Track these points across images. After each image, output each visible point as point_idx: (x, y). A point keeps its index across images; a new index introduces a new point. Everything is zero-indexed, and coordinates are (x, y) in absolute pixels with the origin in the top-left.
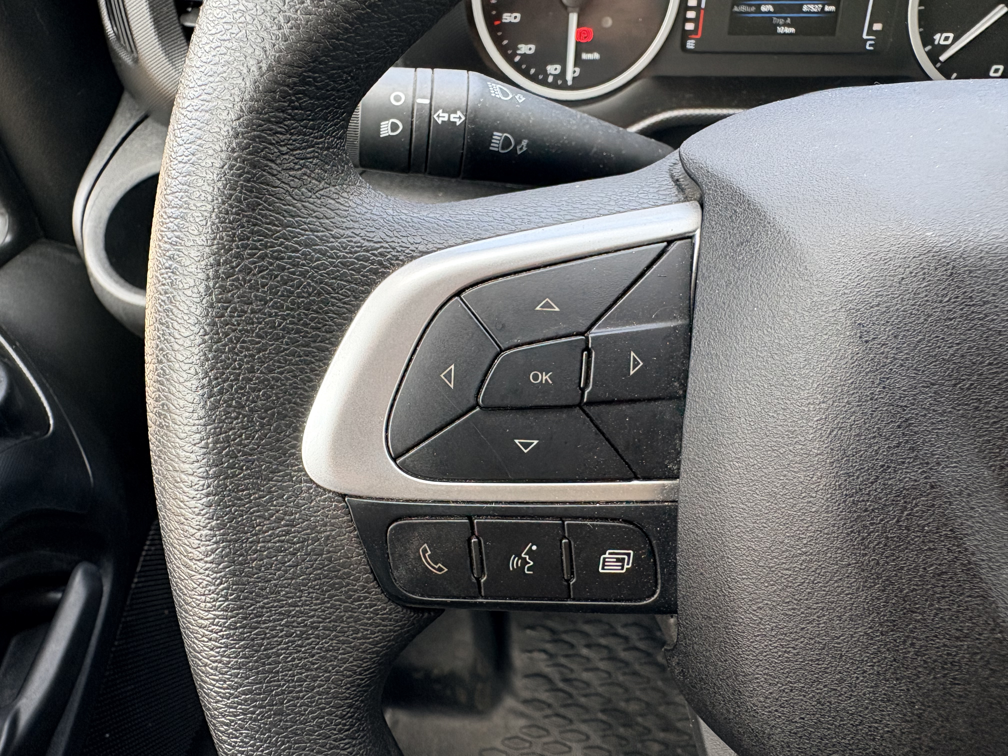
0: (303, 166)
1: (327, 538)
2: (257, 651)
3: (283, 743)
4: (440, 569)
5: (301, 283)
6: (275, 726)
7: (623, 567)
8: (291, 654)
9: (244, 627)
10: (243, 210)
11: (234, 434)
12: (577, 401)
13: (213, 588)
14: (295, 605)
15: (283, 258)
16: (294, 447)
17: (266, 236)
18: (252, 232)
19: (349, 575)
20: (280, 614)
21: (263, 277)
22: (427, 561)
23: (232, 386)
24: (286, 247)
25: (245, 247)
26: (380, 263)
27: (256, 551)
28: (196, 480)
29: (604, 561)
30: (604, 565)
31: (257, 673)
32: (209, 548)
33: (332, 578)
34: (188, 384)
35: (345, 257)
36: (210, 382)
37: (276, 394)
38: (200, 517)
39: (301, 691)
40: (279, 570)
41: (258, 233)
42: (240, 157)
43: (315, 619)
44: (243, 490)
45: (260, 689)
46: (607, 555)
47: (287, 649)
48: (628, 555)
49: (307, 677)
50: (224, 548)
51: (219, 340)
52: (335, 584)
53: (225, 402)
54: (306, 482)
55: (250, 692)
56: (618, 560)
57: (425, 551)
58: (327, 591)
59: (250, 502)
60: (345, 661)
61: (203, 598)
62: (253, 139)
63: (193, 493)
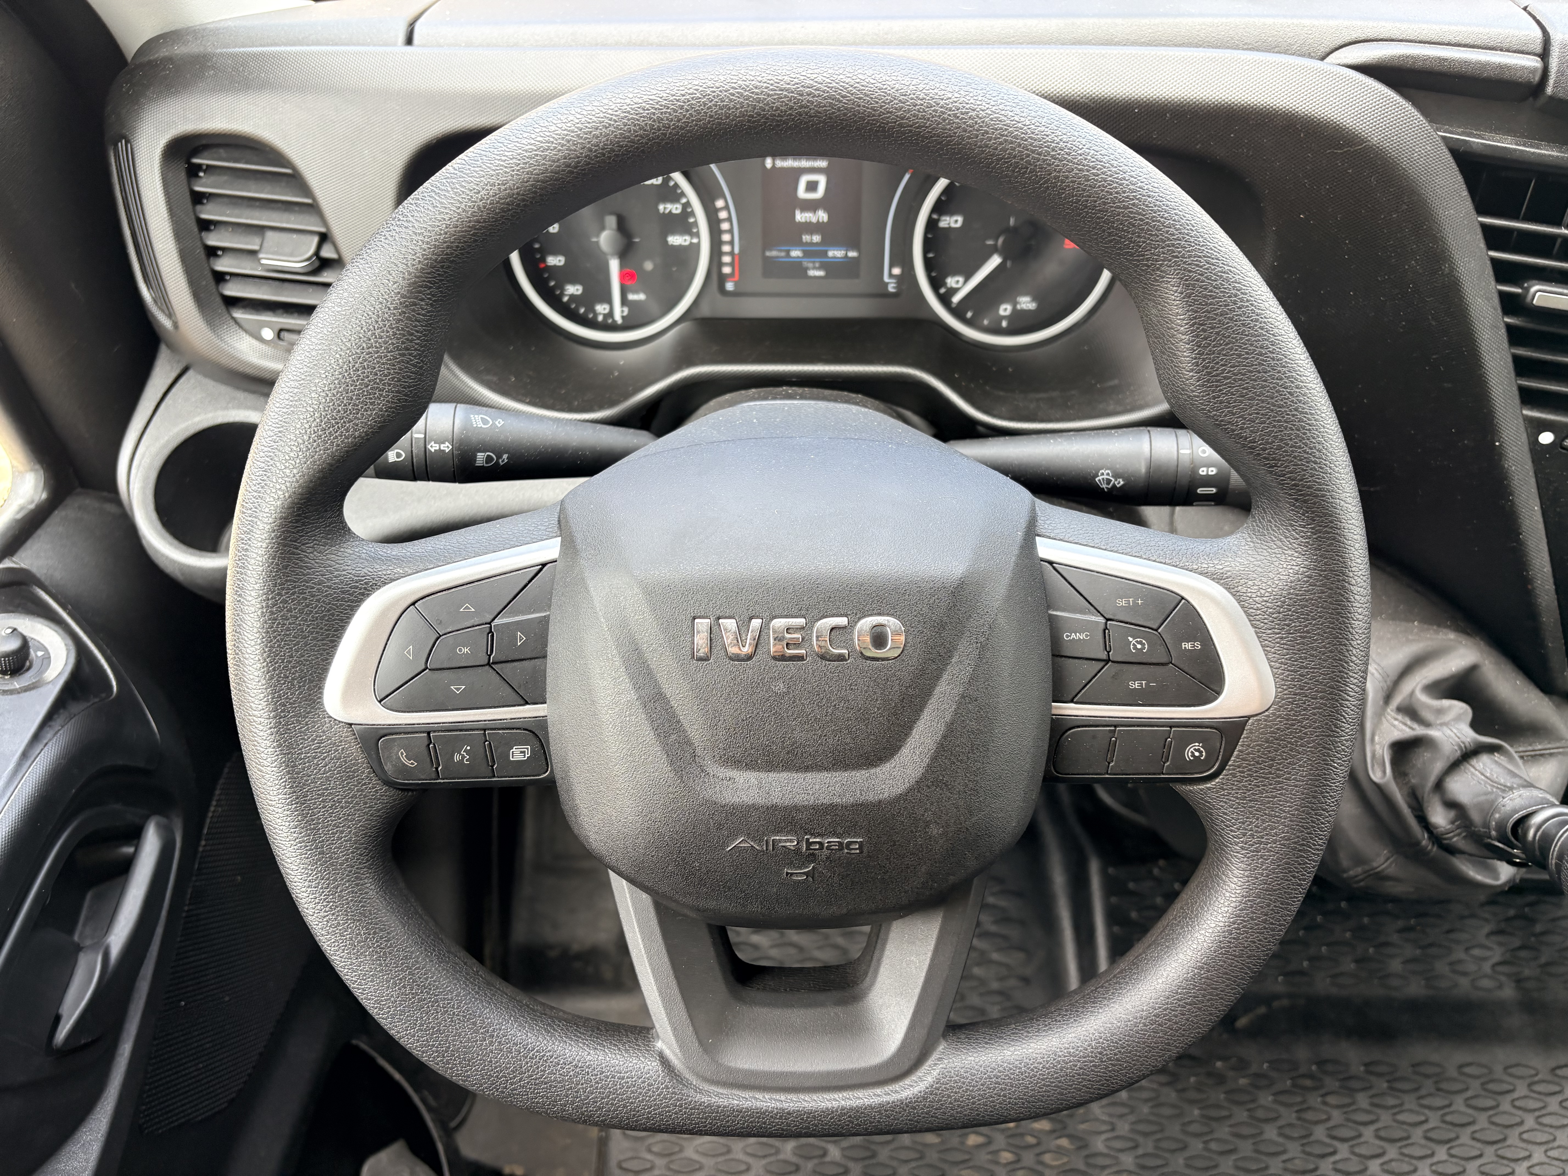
0: (315, 540)
1: (343, 749)
2: (306, 817)
3: (325, 871)
4: (412, 764)
5: (317, 606)
6: (320, 861)
7: (525, 755)
8: (326, 818)
9: (297, 803)
10: (280, 570)
11: (283, 693)
12: (486, 662)
13: (277, 782)
14: (327, 789)
15: (306, 593)
16: (320, 698)
17: (295, 582)
18: (287, 581)
19: (358, 770)
20: (318, 795)
21: (294, 605)
22: (404, 759)
23: (280, 666)
24: (307, 587)
25: (283, 589)
26: (365, 589)
27: (301, 759)
28: (262, 720)
29: (513, 754)
30: (513, 756)
31: (307, 830)
32: (273, 759)
33: (348, 772)
34: (255, 666)
35: (342, 588)
36: (267, 664)
37: (307, 669)
38: (266, 742)
39: (333, 840)
40: (316, 769)
41: (289, 581)
42: (276, 542)
43: (340, 797)
44: (290, 725)
45: (309, 839)
46: (514, 750)
47: (324, 815)
48: (527, 749)
49: (337, 831)
50: (282, 758)
51: (271, 641)
52: (349, 776)
53: (277, 675)
54: (328, 717)
55: (304, 841)
56: (521, 752)
57: (402, 754)
58: (345, 780)
59: (295, 731)
60: (360, 821)
61: (271, 788)
62: (283, 532)
63: (262, 728)
